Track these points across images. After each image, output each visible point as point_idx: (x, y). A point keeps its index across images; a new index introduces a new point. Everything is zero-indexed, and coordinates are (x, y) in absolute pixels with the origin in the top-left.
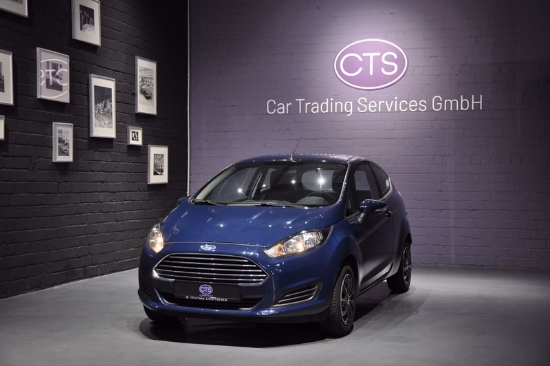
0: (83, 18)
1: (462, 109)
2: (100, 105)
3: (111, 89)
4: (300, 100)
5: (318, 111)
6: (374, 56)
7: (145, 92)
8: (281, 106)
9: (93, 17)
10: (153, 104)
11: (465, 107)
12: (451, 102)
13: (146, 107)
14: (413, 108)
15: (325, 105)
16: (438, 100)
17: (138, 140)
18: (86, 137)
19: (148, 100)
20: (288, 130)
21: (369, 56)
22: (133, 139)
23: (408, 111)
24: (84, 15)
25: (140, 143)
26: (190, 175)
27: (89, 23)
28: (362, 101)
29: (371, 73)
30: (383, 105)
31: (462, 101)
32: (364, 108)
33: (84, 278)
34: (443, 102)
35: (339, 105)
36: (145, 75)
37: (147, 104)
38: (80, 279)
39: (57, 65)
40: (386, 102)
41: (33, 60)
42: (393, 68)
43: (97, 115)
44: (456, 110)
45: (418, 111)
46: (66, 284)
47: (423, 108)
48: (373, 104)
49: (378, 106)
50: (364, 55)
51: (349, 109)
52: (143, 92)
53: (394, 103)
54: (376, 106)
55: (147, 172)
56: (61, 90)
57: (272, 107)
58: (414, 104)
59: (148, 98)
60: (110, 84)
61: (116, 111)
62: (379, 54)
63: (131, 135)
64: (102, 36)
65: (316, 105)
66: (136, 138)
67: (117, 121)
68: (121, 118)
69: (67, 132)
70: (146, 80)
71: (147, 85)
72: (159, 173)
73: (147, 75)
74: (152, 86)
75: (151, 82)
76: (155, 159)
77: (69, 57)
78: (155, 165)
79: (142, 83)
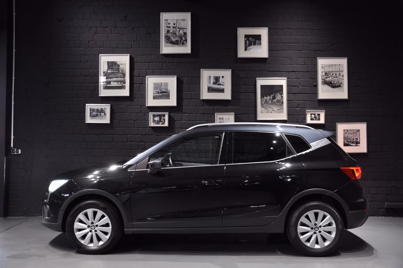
0: (248, 42)
3: (281, 86)
7: (330, 82)
9: (260, 40)
10: (343, 92)
13: (332, 94)
18: (253, 120)
19: (335, 89)
22: (312, 119)
25: (322, 121)
27: (254, 44)
37: (333, 92)
39: (219, 77)
41: (197, 78)
43: (265, 105)
52: (327, 83)
59: (335, 86)
60: (282, 82)
61: (288, 101)
64: (269, 50)
66: (316, 119)
67: (288, 107)
68: (298, 105)
69: (228, 118)
70: (331, 74)
71: (334, 77)
72: (352, 144)
73: (334, 69)
74: (341, 77)
75: (340, 74)
76: (345, 133)
77: (231, 70)
78: (345, 138)
79: (326, 76)
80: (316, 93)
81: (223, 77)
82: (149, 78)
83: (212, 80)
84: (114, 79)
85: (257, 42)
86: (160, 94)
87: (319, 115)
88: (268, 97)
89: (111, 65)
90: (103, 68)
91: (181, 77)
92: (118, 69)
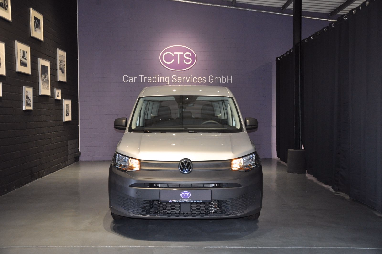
0: (35, 24)
1: (223, 82)
2: (44, 76)
3: (48, 67)
4: (141, 75)
5: (151, 82)
6: (180, 54)
7: (62, 69)
8: (131, 78)
10: (65, 76)
11: (224, 81)
12: (218, 78)
13: (62, 77)
14: (200, 81)
15: (155, 79)
16: (211, 78)
17: (59, 97)
18: (38, 95)
19: (63, 74)
20: (135, 91)
21: (177, 54)
22: (57, 96)
23: (197, 82)
24: (36, 23)
25: (60, 98)
26: (80, 116)
27: (38, 28)
28: (174, 77)
29: (179, 63)
30: (185, 79)
31: (223, 78)
32: (174, 80)
33: (38, 178)
34: (214, 78)
35: (162, 79)
36: (62, 59)
38: (37, 179)
40: (186, 78)
41: (13, 48)
42: (189, 61)
43: (43, 82)
44: (220, 83)
45: (202, 82)
46: (31, 183)
47: (204, 81)
48: (179, 78)
49: (182, 79)
50: (175, 53)
51: (167, 80)
52: (61, 69)
53: (190, 78)
54: (181, 80)
55: (63, 115)
56: (27, 67)
57: (126, 79)
58: (201, 79)
59: (63, 72)
60: (47, 64)
61: (50, 80)
62: (182, 53)
63: (56, 94)
64: (44, 35)
65: (150, 78)
66: (58, 96)
67: (51, 86)
69: (30, 92)
70: (62, 62)
72: (68, 115)
74: (65, 66)
75: (64, 63)
76: (66, 107)
77: (30, 47)
78: (66, 111)
79: (60, 64)
80: (57, 76)
81: (26, 52)
83: (22, 55)
85: (39, 25)
87: (59, 92)
88: (44, 75)
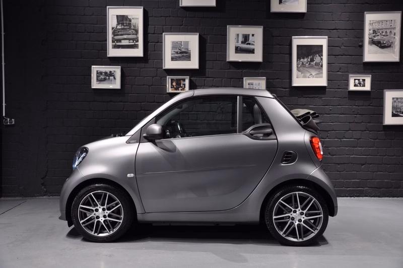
3: (321, 46)
7: (379, 42)
10: (394, 52)
17: (364, 86)
18: (288, 86)
25: (367, 87)
37: (382, 53)
39: (249, 35)
52: (376, 43)
55: (382, 115)
56: (254, 53)
59: (385, 47)
61: (328, 64)
64: (308, 4)
66: (360, 85)
67: (329, 71)
68: (340, 69)
69: (259, 84)
70: (381, 31)
71: (384, 36)
72: (401, 114)
73: (384, 26)
74: (392, 35)
75: (391, 32)
76: (394, 102)
77: (262, 27)
78: (393, 108)
79: (374, 35)
80: (361, 55)
81: (253, 35)
82: (166, 36)
83: (241, 39)
84: (125, 37)
86: (180, 55)
88: (306, 60)
89: (122, 19)
90: (112, 22)
91: (204, 35)
92: (130, 24)
